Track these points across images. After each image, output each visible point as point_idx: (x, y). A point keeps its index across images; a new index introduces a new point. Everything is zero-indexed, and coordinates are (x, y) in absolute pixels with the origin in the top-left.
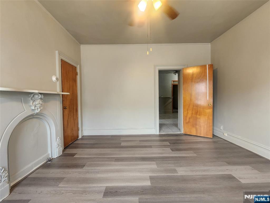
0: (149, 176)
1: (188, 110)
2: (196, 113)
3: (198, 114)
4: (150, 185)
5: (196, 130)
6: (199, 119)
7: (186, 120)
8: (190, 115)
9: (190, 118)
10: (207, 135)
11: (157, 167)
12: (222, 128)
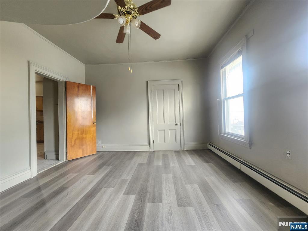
0: (124, 194)
1: (73, 131)
2: (82, 133)
3: (84, 133)
4: (135, 195)
5: (82, 151)
6: (85, 138)
7: (71, 143)
8: (76, 136)
9: (75, 140)
10: (92, 152)
11: (113, 188)
12: (100, 143)
